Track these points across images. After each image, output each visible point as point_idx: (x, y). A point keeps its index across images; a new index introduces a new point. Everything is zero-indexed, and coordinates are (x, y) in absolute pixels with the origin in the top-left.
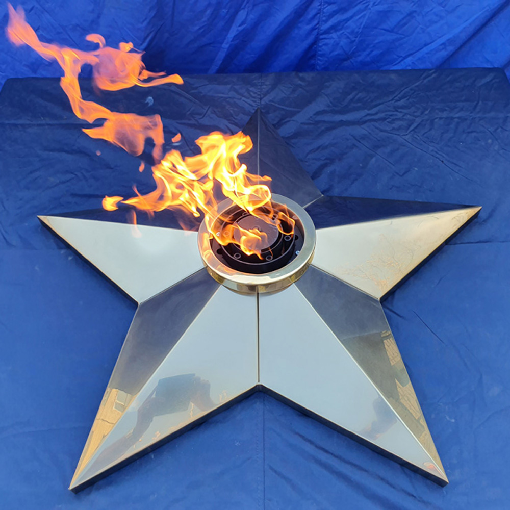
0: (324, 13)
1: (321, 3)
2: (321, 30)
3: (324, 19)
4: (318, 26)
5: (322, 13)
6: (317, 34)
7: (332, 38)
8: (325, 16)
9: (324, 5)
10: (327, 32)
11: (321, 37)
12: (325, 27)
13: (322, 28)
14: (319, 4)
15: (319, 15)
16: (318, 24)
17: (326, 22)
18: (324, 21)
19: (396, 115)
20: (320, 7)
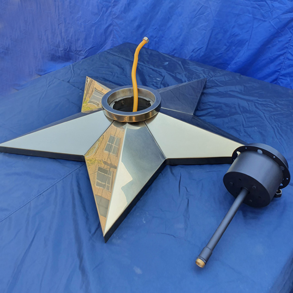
0: (285, 64)
1: (285, 58)
2: (282, 73)
3: (284, 67)
4: (279, 70)
5: (283, 64)
6: (279, 75)
7: (287, 80)
8: (285, 66)
9: (286, 59)
10: (284, 75)
11: (281, 77)
12: (283, 72)
13: (282, 72)
14: (283, 58)
15: (282, 64)
16: (280, 69)
17: (285, 69)
18: (283, 68)
19: (273, 106)
20: (283, 60)
